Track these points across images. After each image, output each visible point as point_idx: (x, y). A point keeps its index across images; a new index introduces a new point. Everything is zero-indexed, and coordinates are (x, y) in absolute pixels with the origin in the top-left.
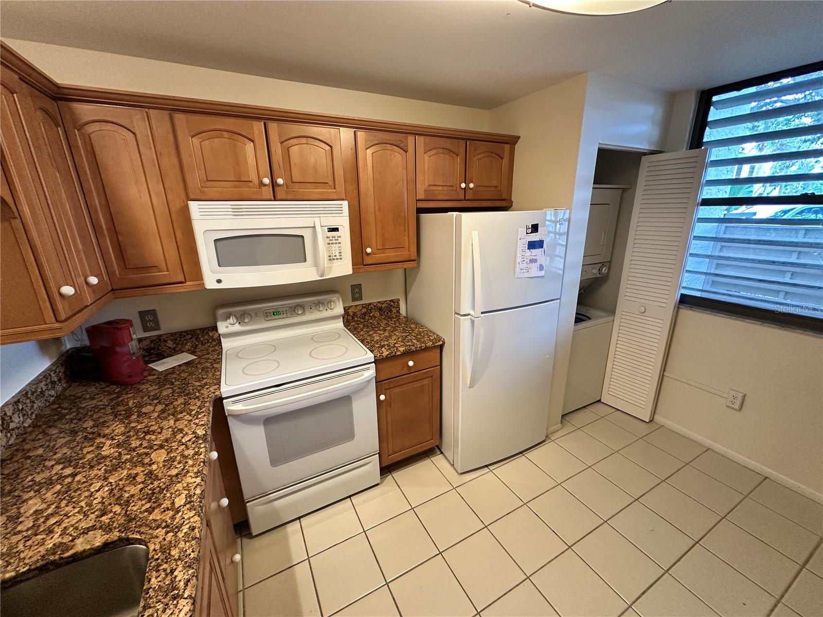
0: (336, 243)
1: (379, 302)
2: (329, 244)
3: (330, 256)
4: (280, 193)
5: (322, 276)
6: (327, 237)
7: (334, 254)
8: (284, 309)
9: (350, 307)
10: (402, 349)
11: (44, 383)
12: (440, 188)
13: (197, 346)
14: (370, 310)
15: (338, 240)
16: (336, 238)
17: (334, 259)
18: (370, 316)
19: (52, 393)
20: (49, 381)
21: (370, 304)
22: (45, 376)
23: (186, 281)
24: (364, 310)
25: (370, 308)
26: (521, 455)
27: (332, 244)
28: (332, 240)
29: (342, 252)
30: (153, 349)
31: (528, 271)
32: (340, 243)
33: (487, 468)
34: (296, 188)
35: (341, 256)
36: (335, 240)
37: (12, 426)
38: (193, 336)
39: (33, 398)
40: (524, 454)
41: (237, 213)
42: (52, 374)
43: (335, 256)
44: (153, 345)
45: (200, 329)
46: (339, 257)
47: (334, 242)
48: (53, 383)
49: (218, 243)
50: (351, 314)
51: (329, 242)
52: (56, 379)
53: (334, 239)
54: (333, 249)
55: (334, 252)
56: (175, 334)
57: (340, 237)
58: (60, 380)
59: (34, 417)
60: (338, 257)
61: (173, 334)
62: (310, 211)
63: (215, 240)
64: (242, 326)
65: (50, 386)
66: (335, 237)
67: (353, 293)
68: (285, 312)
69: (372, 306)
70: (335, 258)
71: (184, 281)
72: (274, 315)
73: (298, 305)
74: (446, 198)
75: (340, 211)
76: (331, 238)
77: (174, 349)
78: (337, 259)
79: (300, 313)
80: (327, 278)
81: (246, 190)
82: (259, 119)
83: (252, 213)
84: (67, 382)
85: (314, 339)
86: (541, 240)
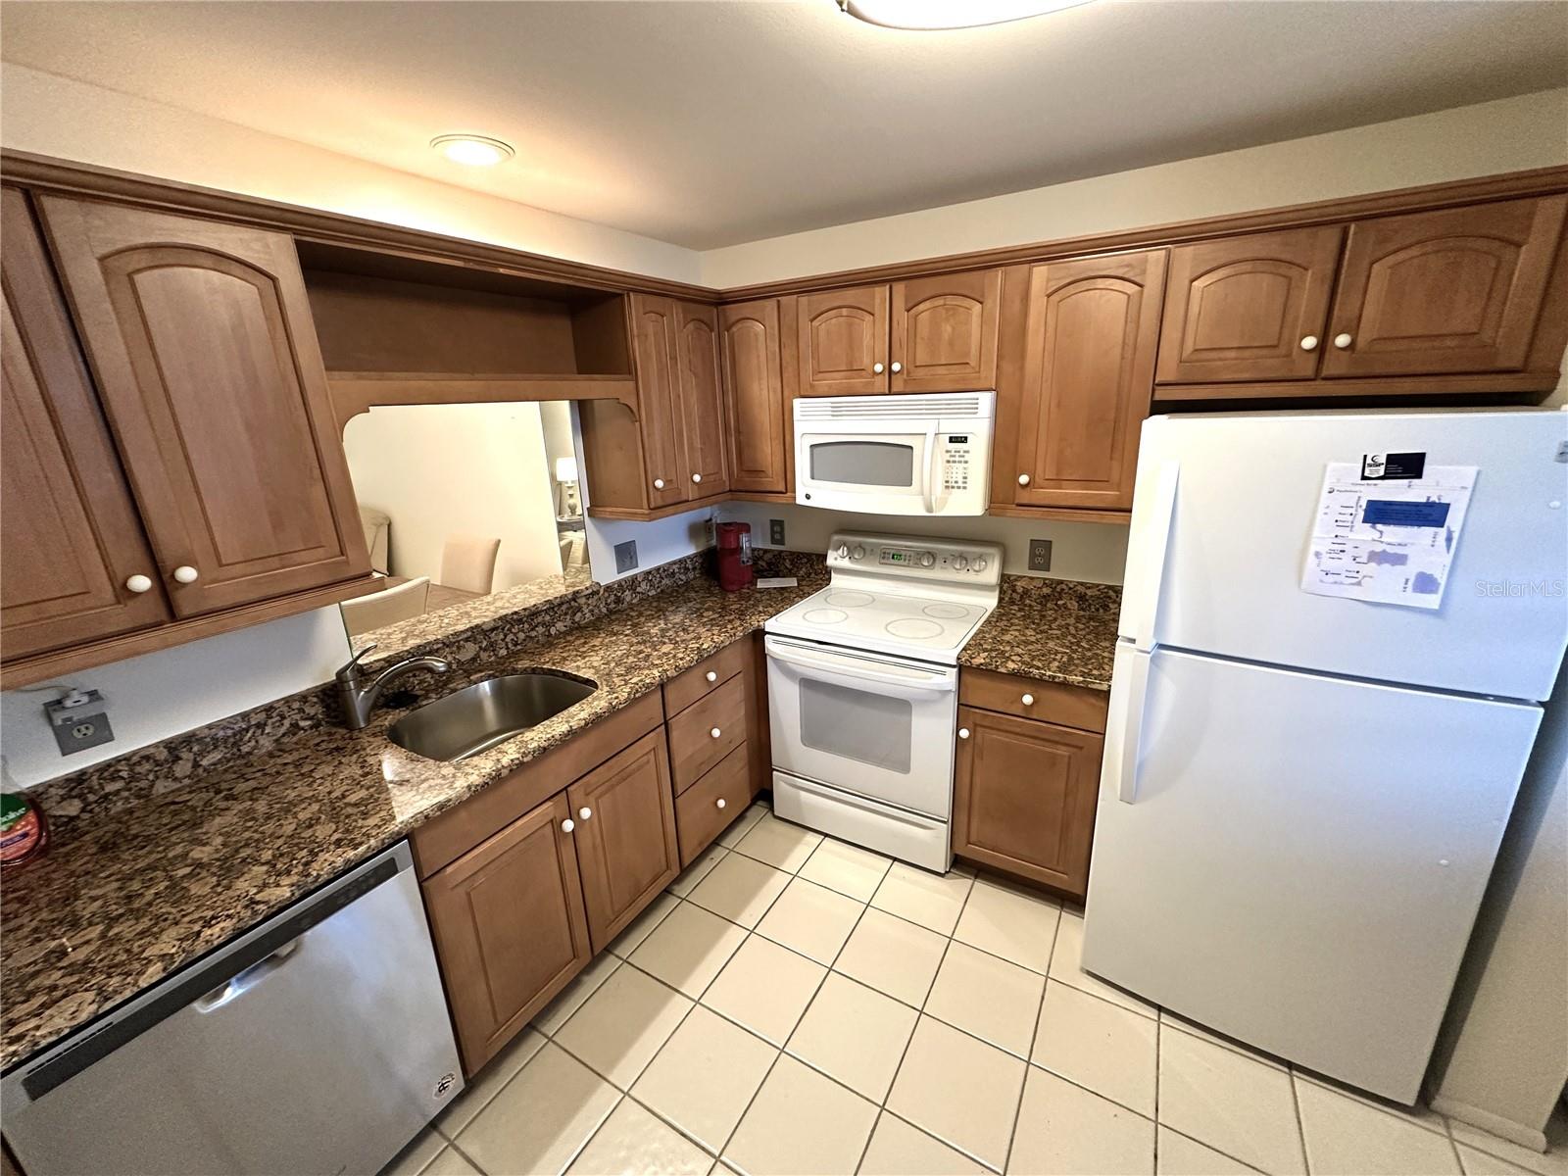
0: (960, 462)
1: (1082, 584)
2: (948, 462)
3: (947, 482)
4: (897, 385)
5: (930, 510)
6: (947, 451)
7: (954, 479)
8: (908, 553)
9: (1019, 577)
10: (1011, 665)
11: (677, 566)
12: (1232, 354)
13: (810, 574)
14: (1060, 593)
15: (963, 456)
16: (962, 453)
17: (953, 487)
18: (1056, 604)
19: (683, 578)
20: (683, 565)
21: (1062, 582)
23: (786, 493)
24: (1046, 591)
25: (1058, 590)
26: (1286, 1070)
27: (954, 462)
28: (954, 456)
29: (969, 477)
30: (773, 564)
31: (1359, 584)
32: (966, 462)
33: (1156, 1012)
34: (920, 373)
35: (965, 483)
36: (960, 456)
37: (639, 589)
38: (809, 561)
39: (663, 575)
40: (1295, 1073)
41: (836, 413)
42: (688, 561)
43: (956, 482)
44: (774, 560)
45: (817, 555)
46: (962, 485)
47: (957, 459)
48: (687, 569)
49: (816, 450)
50: (1020, 590)
51: (949, 459)
52: (690, 567)
53: (957, 454)
54: (954, 470)
55: (954, 475)
56: (794, 553)
57: (967, 452)
58: (694, 569)
59: (659, 590)
60: (960, 484)
61: (792, 553)
62: (926, 409)
63: (811, 446)
64: (852, 563)
65: (682, 571)
66: (959, 452)
67: (1033, 556)
68: (908, 558)
69: (1064, 586)
70: (956, 485)
71: (784, 491)
72: (893, 558)
73: (929, 553)
74: (1246, 376)
75: (974, 408)
76: (953, 453)
77: (790, 570)
78: (959, 488)
79: (926, 564)
80: (937, 515)
81: (858, 382)
82: (882, 282)
83: (855, 413)
84: (701, 573)
85: (926, 610)
86: (1434, 503)
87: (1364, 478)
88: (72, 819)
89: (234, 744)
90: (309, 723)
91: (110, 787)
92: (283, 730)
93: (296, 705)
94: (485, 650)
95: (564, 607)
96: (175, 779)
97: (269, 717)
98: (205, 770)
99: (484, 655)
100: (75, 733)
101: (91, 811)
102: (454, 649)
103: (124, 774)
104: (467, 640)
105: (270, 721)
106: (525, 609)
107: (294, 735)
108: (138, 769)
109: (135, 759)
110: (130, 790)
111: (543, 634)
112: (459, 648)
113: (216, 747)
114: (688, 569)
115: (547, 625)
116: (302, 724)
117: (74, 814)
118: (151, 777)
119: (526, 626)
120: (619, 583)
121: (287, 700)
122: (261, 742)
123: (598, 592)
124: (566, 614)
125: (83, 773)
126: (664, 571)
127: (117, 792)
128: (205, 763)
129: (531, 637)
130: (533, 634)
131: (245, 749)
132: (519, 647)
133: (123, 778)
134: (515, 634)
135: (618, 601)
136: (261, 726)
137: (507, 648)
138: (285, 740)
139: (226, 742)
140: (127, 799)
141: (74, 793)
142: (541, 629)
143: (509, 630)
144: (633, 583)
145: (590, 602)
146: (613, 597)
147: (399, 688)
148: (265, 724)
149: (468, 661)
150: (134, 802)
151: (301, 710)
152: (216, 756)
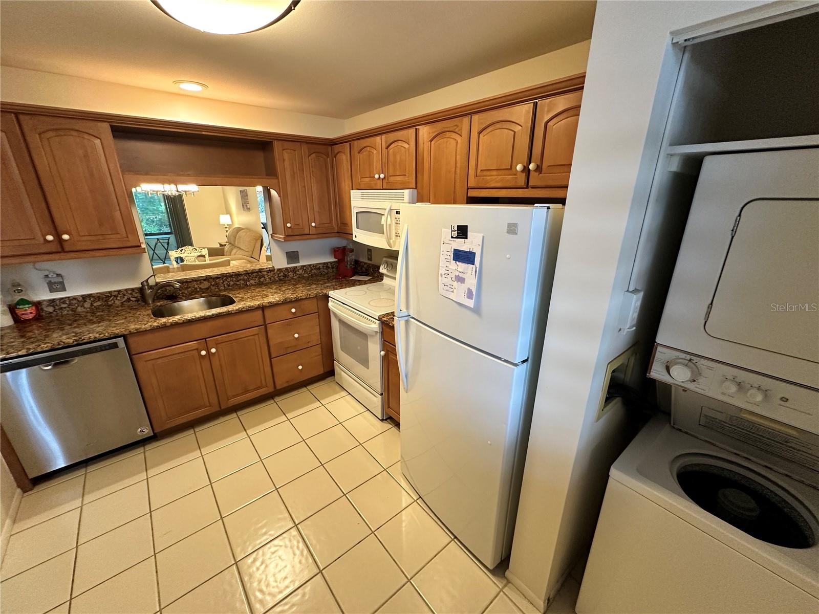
0: (399, 224)
2: (396, 223)
3: (396, 233)
4: (384, 185)
5: (390, 246)
11: (322, 265)
17: (398, 236)
19: (325, 271)
20: (326, 265)
22: (331, 263)
31: (453, 292)
34: (391, 179)
36: (398, 221)
37: (297, 273)
39: (313, 268)
42: (329, 264)
43: (399, 234)
44: (367, 268)
49: (359, 215)
52: (330, 266)
55: (398, 230)
56: (373, 265)
58: (333, 268)
59: (310, 274)
62: (388, 197)
63: (357, 213)
64: (387, 271)
65: (325, 268)
75: (402, 198)
76: (397, 218)
80: (393, 249)
86: (471, 252)
87: (452, 237)
88: (51, 313)
89: (106, 301)
90: (135, 299)
91: (63, 306)
92: (124, 300)
93: (130, 292)
94: (213, 286)
95: (255, 274)
96: (84, 308)
97: (119, 294)
98: (95, 307)
99: (213, 288)
100: (54, 286)
101: (56, 312)
102: (199, 283)
103: (67, 302)
104: (204, 280)
105: (119, 296)
106: (233, 272)
107: (129, 302)
108: (72, 302)
109: (71, 298)
110: (69, 308)
111: (243, 284)
112: (200, 282)
113: (99, 300)
114: (329, 268)
115: (246, 281)
116: (132, 299)
117: (52, 311)
118: (76, 305)
119: (234, 279)
120: (287, 269)
121: (126, 290)
122: (116, 302)
123: (274, 270)
124: (256, 277)
125: (54, 299)
126: (314, 266)
127: (65, 308)
128: (95, 304)
129: (237, 284)
130: (238, 283)
131: (110, 303)
132: (230, 287)
133: (66, 303)
134: (228, 282)
135: (285, 276)
136: (116, 296)
137: (224, 287)
138: (125, 303)
139: (103, 299)
140: (68, 311)
141: (51, 304)
142: (242, 282)
143: (226, 280)
144: (294, 270)
145: (269, 274)
146: (282, 274)
147: (173, 293)
148: (117, 296)
149: (205, 289)
150: (71, 312)
151: (131, 294)
152: (99, 303)
